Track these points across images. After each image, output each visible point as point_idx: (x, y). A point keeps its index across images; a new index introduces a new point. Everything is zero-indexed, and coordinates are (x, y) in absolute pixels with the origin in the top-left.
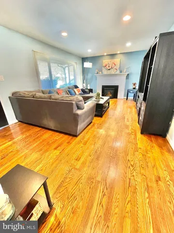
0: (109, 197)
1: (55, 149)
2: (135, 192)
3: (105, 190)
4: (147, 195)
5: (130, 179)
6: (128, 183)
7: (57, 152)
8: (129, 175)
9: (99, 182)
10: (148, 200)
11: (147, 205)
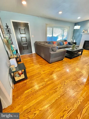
0: (43, 87)
1: (40, 65)
2: (55, 92)
3: (44, 85)
4: (59, 96)
5: (57, 88)
6: (55, 88)
7: (39, 66)
8: (59, 86)
9: (44, 81)
10: (58, 98)
11: (55, 99)
